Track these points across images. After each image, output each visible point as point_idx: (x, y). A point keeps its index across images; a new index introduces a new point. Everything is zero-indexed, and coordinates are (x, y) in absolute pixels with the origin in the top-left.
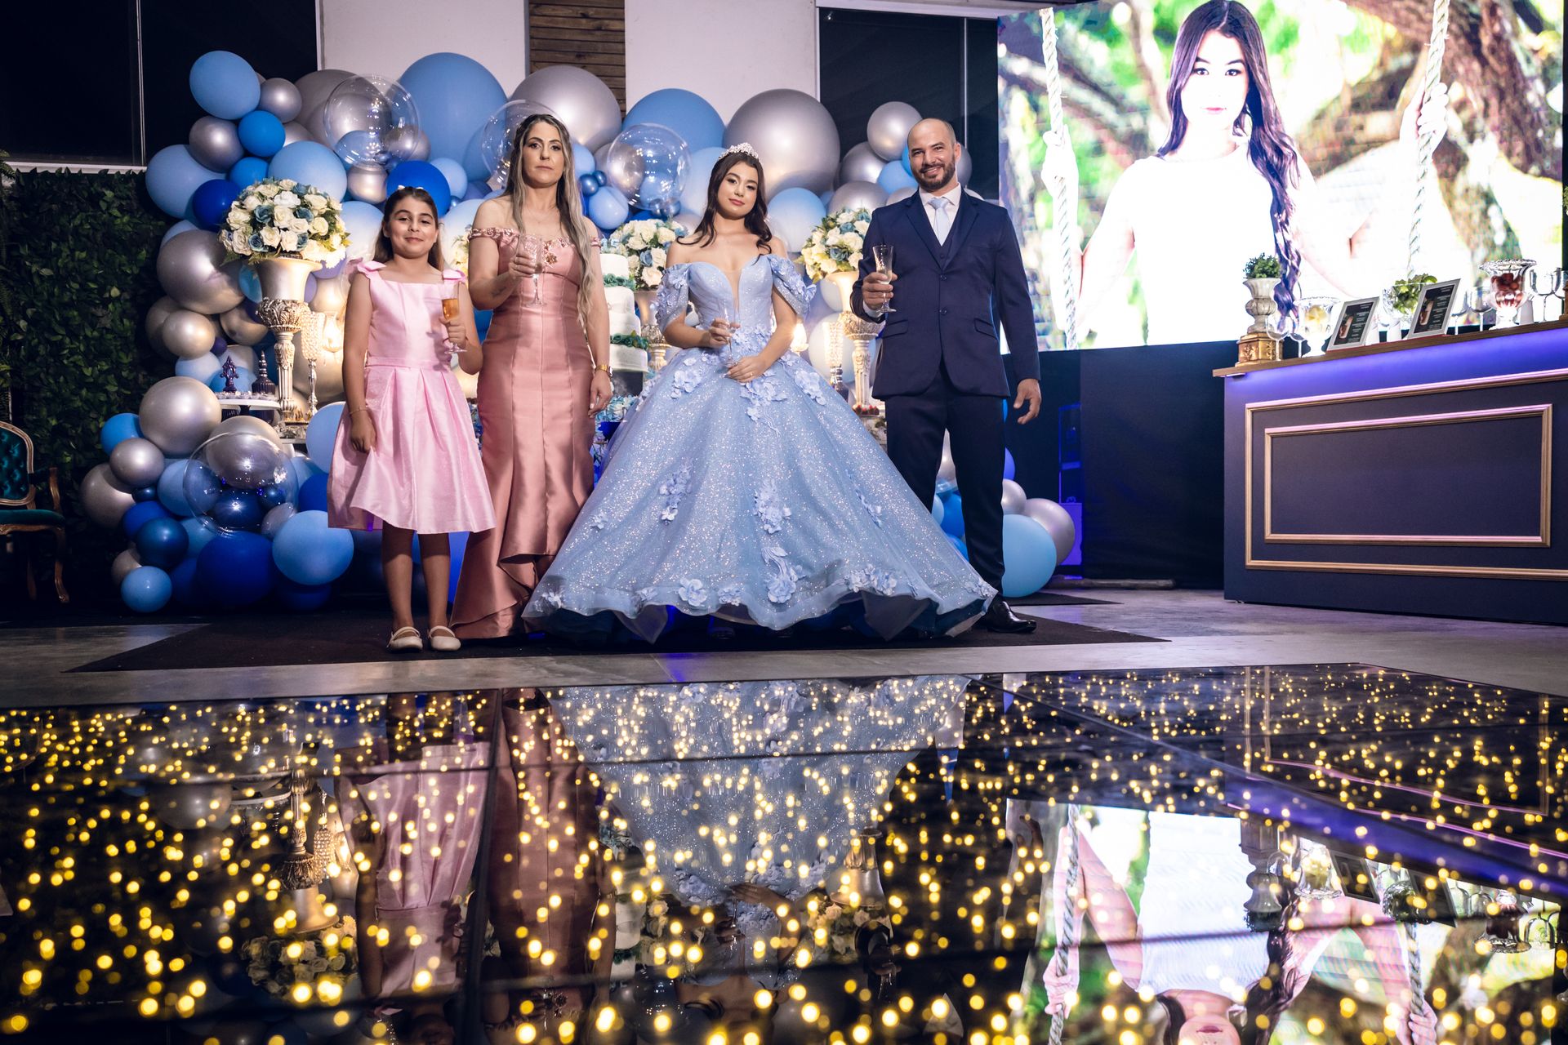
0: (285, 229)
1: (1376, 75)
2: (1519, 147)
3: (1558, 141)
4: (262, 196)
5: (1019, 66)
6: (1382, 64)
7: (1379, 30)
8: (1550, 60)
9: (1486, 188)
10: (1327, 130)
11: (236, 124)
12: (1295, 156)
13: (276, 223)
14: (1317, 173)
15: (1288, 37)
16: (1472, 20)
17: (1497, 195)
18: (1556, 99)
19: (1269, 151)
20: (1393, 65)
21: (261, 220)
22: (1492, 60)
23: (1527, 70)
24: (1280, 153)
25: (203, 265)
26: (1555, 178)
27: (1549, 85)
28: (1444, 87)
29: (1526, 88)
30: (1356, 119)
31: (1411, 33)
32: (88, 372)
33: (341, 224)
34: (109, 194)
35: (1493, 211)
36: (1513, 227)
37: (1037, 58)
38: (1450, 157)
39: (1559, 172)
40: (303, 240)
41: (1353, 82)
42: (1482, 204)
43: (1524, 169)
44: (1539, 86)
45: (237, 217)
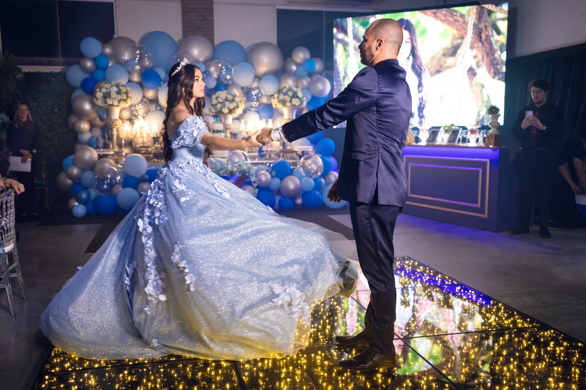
0: (114, 99)
1: (450, 46)
2: (492, 71)
3: (504, 69)
4: (107, 88)
5: (341, 36)
6: (452, 43)
7: (452, 32)
8: (502, 44)
9: (482, 83)
10: (435, 61)
11: (94, 60)
12: (425, 70)
13: (111, 97)
14: (432, 75)
15: (424, 32)
16: (480, 30)
17: (485, 86)
18: (504, 56)
19: (417, 67)
20: (456, 42)
21: (107, 96)
22: (485, 43)
23: (496, 47)
24: (421, 69)
25: (87, 107)
26: (503, 81)
27: (502, 52)
28: (470, 50)
29: (495, 52)
30: (444, 59)
31: (461, 33)
32: (49, 135)
33: (130, 95)
34: (54, 79)
35: (484, 90)
36: (490, 96)
37: (346, 33)
38: (472, 72)
39: (504, 79)
40: (119, 101)
41: (444, 47)
42: (481, 88)
43: (494, 78)
44: (499, 52)
45: (99, 95)
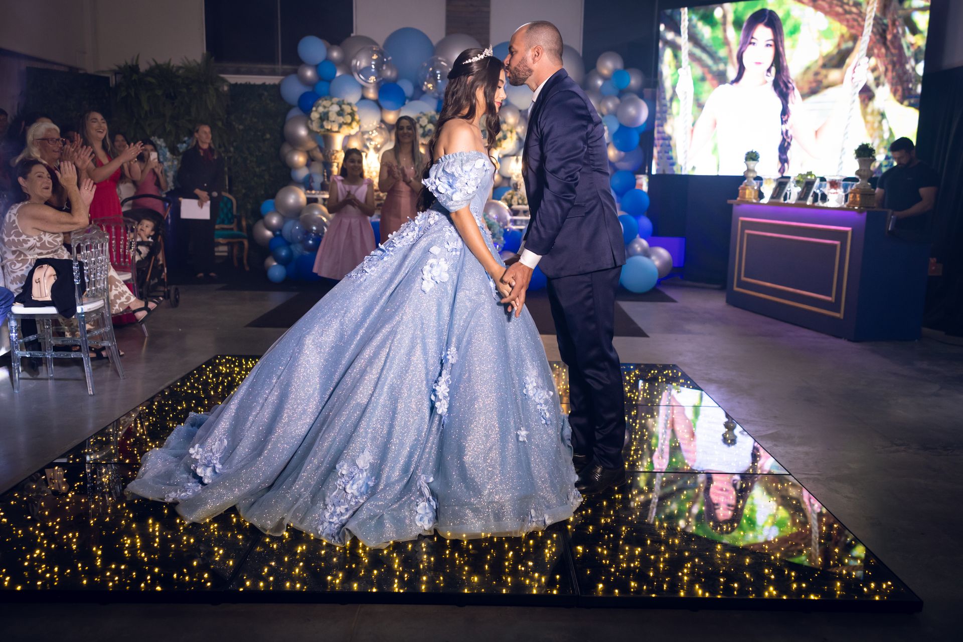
0: (334, 121)
1: (835, 52)
2: (900, 93)
3: (919, 89)
4: (325, 107)
5: (670, 36)
6: (839, 45)
7: (839, 29)
8: (919, 47)
9: (882, 110)
10: (810, 76)
11: (317, 67)
12: (794, 89)
13: (330, 119)
14: (804, 96)
15: (795, 30)
16: (884, 27)
17: (887, 114)
18: (920, 69)
19: (782, 85)
20: (844, 46)
21: (324, 117)
22: (891, 47)
23: (908, 53)
24: (787, 87)
25: (303, 132)
26: (916, 108)
27: (917, 62)
28: (867, 59)
29: (907, 62)
30: (824, 72)
31: (853, 31)
32: (257, 170)
33: (357, 117)
34: (266, 93)
35: (884, 121)
36: (893, 131)
37: (678, 32)
38: (867, 94)
39: (918, 107)
40: (340, 126)
41: (825, 53)
42: (879, 118)
43: (902, 103)
44: (912, 62)
45: (315, 115)
